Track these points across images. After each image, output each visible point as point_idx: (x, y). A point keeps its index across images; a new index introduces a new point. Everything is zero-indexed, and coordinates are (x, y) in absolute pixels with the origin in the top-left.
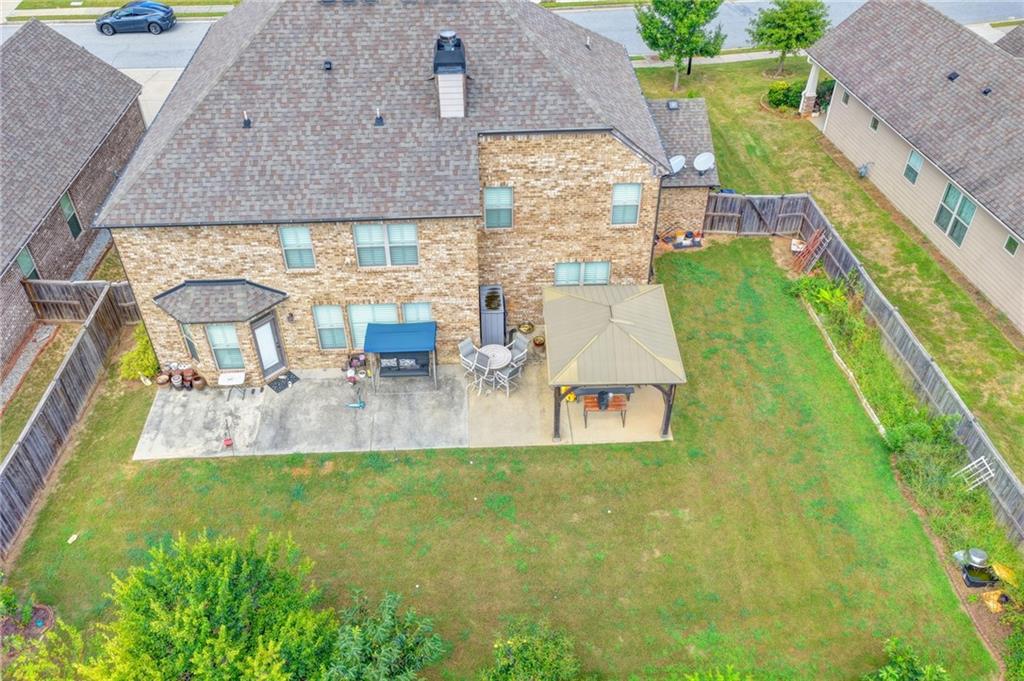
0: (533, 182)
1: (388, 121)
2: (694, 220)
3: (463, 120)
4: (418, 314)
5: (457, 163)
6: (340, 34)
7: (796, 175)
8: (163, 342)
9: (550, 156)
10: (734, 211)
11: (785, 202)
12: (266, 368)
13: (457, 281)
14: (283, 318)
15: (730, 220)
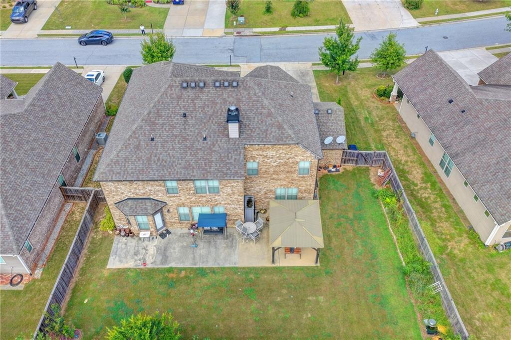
0: (266, 160)
1: (208, 139)
2: (337, 160)
3: (238, 138)
4: (220, 210)
5: (236, 157)
6: (189, 101)
7: (385, 134)
8: (117, 218)
9: (273, 152)
10: (354, 157)
11: (376, 154)
12: (158, 228)
13: (234, 199)
14: (165, 211)
15: (353, 160)
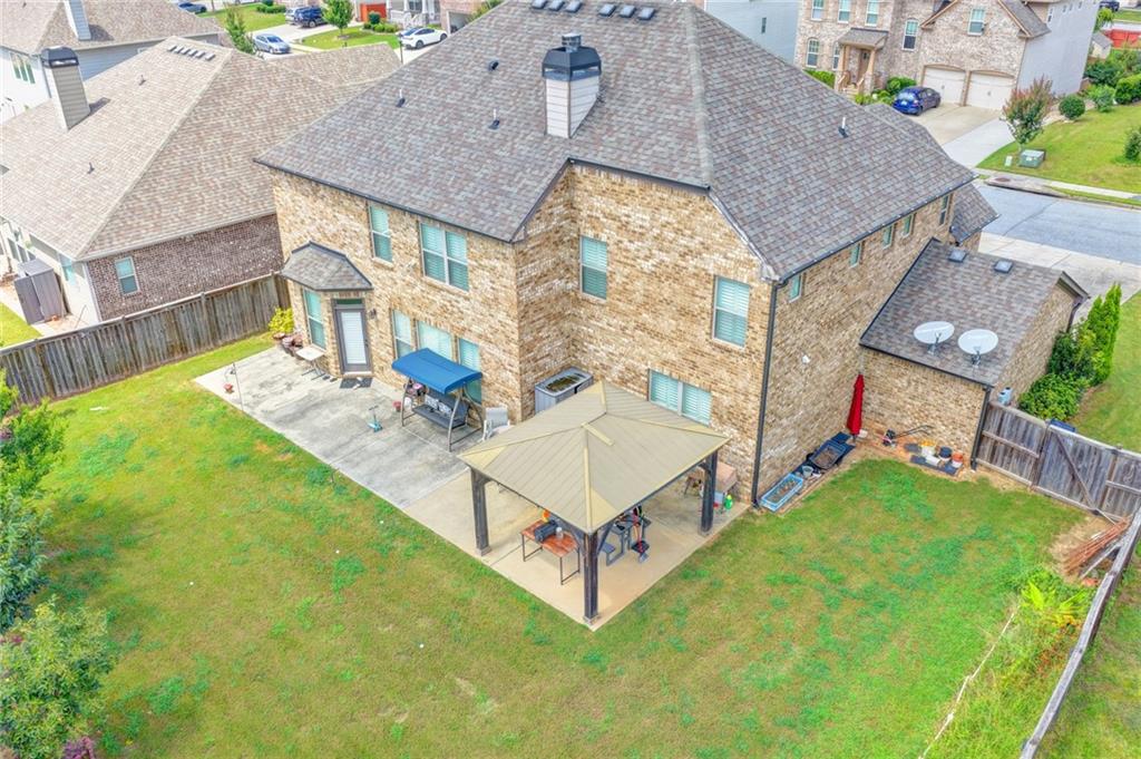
0: (626, 243)
1: (502, 126)
2: (959, 433)
3: (564, 141)
6: (524, 39)
9: (644, 212)
10: (1029, 444)
11: (1121, 462)
13: (499, 326)
14: (369, 312)
15: (1023, 457)
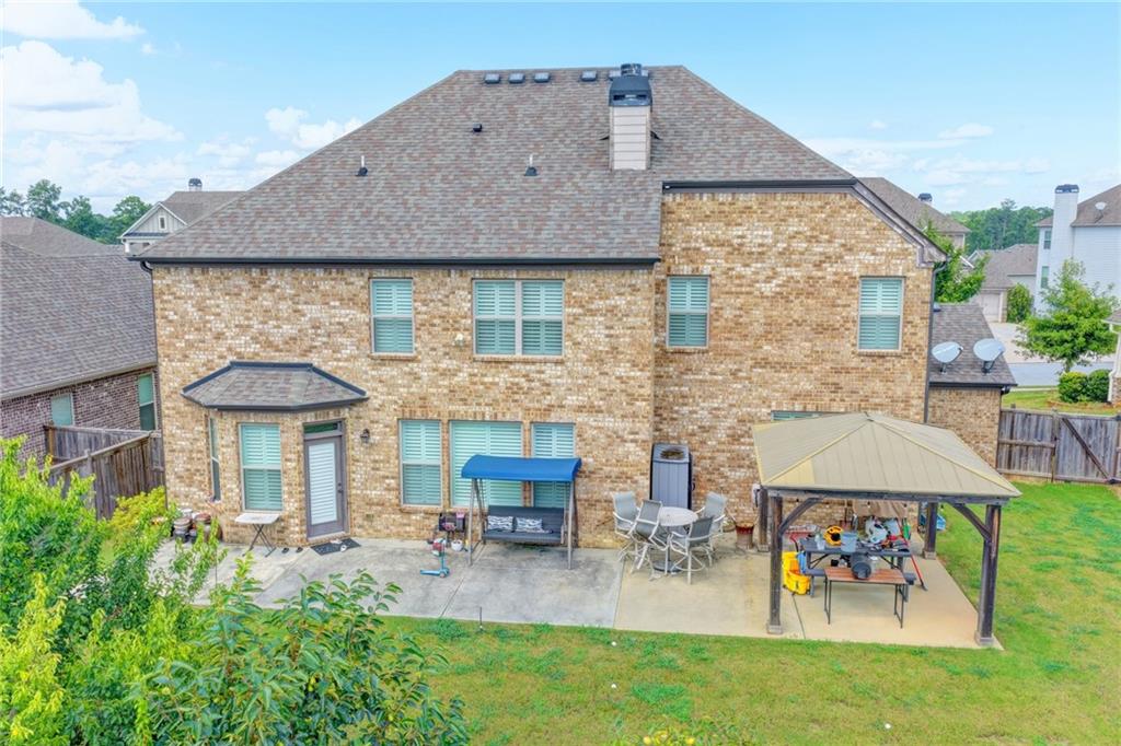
0: (739, 269)
3: (643, 172)
5: (631, 209)
9: (765, 228)
12: (314, 522)
14: (354, 437)
15: (1038, 451)
